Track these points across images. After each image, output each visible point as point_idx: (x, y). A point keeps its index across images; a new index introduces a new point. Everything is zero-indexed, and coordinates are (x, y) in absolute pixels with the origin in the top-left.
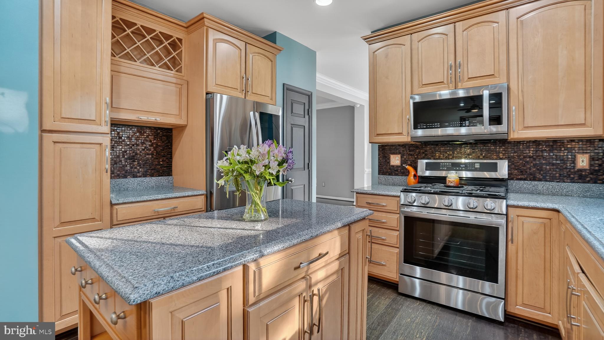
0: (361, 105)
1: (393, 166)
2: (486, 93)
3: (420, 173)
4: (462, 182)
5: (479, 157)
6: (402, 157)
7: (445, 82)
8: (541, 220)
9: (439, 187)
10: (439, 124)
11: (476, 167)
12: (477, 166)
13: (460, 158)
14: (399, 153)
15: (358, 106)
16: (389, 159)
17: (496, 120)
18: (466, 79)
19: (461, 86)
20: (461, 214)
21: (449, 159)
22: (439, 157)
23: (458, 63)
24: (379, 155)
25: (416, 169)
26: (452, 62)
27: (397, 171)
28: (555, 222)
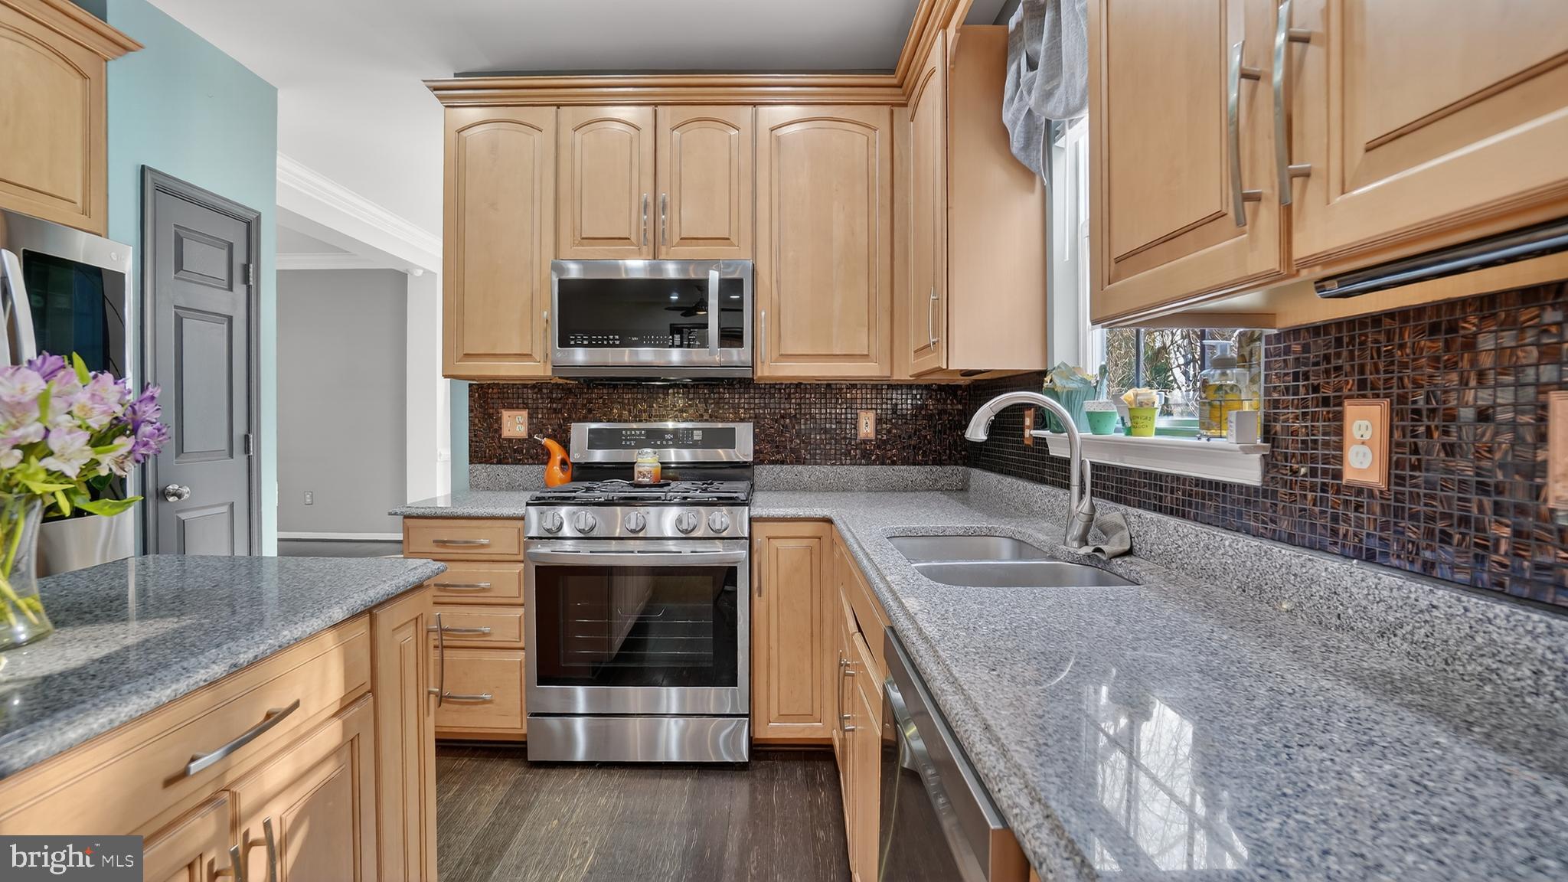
0: (426, 271)
1: (510, 440)
2: (714, 277)
3: (576, 457)
4: (668, 473)
5: (702, 416)
6: (530, 417)
7: (633, 238)
8: (806, 542)
9: (618, 487)
10: (617, 337)
11: (695, 438)
12: (698, 436)
13: (662, 418)
14: (525, 406)
15: (420, 273)
16: (499, 420)
17: (731, 336)
18: (676, 239)
19: (667, 254)
20: (671, 546)
21: (640, 421)
22: (620, 416)
23: (660, 199)
24: (471, 411)
25: (565, 445)
26: (647, 194)
27: (519, 451)
28: (826, 542)
